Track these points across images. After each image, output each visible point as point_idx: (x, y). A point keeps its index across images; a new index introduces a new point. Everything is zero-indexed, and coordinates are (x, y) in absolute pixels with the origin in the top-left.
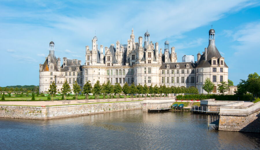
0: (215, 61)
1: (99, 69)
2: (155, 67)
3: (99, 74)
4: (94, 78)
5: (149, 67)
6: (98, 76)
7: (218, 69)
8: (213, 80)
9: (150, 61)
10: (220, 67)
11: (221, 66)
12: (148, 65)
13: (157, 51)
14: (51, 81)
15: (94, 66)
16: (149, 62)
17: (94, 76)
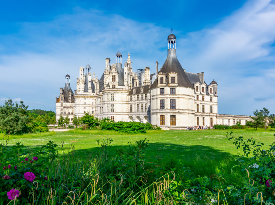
0: (163, 78)
1: (85, 99)
2: (119, 93)
3: (85, 104)
4: (80, 108)
5: (111, 93)
6: (85, 105)
7: (167, 90)
8: (161, 107)
9: (115, 85)
10: (169, 86)
11: (171, 85)
12: (112, 90)
13: (126, 73)
14: (62, 112)
15: (79, 95)
16: (113, 87)
17: (80, 105)
